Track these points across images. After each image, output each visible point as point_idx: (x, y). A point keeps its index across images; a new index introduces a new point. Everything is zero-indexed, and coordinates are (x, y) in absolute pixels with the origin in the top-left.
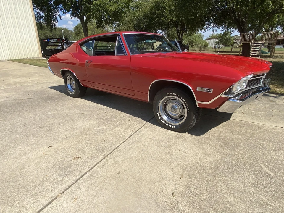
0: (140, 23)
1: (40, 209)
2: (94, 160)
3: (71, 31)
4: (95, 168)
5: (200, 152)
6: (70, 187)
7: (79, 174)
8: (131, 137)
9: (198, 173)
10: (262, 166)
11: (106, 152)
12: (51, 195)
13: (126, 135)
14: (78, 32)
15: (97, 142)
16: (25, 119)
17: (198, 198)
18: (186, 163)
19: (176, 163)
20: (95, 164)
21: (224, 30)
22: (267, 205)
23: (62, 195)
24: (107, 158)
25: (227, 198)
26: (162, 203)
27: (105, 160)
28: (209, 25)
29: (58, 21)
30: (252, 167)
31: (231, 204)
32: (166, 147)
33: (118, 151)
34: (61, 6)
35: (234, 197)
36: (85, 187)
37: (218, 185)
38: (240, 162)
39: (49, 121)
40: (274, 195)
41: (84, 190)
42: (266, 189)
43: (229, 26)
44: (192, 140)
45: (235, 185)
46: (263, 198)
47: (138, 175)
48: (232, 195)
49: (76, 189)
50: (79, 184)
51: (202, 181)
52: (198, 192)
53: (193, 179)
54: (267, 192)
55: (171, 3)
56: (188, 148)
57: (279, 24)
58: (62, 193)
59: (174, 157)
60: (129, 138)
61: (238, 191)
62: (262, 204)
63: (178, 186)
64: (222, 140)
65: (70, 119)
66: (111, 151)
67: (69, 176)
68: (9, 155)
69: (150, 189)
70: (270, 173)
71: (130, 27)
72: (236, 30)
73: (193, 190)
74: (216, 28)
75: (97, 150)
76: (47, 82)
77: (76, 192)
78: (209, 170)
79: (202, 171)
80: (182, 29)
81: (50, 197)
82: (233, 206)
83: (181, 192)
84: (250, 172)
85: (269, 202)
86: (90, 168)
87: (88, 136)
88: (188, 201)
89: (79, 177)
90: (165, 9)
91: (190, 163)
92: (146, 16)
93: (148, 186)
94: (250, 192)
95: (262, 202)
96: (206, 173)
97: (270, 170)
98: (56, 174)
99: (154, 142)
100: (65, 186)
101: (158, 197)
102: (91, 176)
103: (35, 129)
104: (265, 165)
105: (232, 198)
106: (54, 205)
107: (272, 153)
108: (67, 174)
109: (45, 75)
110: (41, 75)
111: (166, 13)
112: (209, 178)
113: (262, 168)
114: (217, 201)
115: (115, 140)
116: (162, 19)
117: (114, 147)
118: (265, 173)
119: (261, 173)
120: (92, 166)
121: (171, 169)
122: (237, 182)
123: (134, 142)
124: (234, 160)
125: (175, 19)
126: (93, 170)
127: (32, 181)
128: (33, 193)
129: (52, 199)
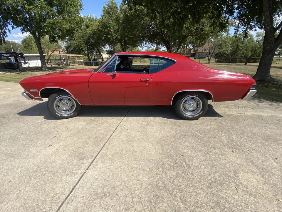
0: (89, 39)
1: (78, 180)
2: (98, 147)
3: (19, 44)
4: (102, 151)
5: (163, 131)
6: (90, 165)
7: (92, 156)
8: (117, 129)
9: (165, 142)
10: (196, 133)
11: (104, 141)
12: (81, 172)
13: (113, 128)
14: (27, 45)
15: (94, 136)
16: (18, 128)
17: (169, 154)
18: (157, 138)
19: (151, 139)
20: (100, 149)
21: (156, 47)
22: (202, 150)
23: (88, 170)
24: (107, 144)
25: (183, 151)
26: (152, 160)
27: (106, 145)
28: (146, 43)
29: (7, 35)
30: (192, 134)
31: (186, 153)
32: (142, 132)
33: (112, 139)
34: (10, 21)
35: (187, 150)
36: (101, 162)
37: (177, 146)
38: (185, 133)
39: (43, 128)
40: (204, 145)
41: (102, 164)
42: (200, 143)
43: (159, 44)
44: (156, 125)
45: (186, 144)
46: (200, 147)
47: (132, 149)
48: (185, 149)
49: (96, 165)
50: (96, 162)
51: (169, 146)
52: (168, 151)
53: (164, 145)
54: (201, 144)
55: (115, 24)
56: (156, 130)
57: (190, 43)
58: (87, 169)
59: (149, 136)
60: (115, 130)
61: (188, 146)
62: (200, 150)
63: (157, 150)
64: (172, 122)
65: (61, 123)
66: (107, 140)
67: (86, 159)
68: (26, 156)
69: (142, 155)
70: (201, 135)
71: (80, 41)
72: (163, 46)
73: (165, 150)
74: (151, 45)
75: (97, 140)
76: (15, 95)
77: (97, 166)
78: (171, 139)
79: (167, 140)
80: (125, 45)
81: (80, 173)
82: (187, 154)
83: (159, 153)
84: (191, 136)
85: (203, 149)
86: (98, 152)
87: (84, 133)
88: (165, 156)
89: (94, 158)
90: (111, 28)
91: (159, 138)
92: (94, 33)
93: (140, 154)
94: (193, 146)
95: (200, 149)
96: (169, 141)
97: (200, 134)
98: (76, 160)
99: (133, 130)
100: (87, 165)
101: (148, 158)
102: (101, 156)
103: (35, 135)
104: (197, 132)
105: (186, 151)
106: (86, 176)
107: (200, 125)
108: (84, 159)
109: (10, 89)
110: (5, 89)
111: (111, 32)
112: (172, 143)
113: (196, 134)
114: (179, 153)
115: (106, 133)
116: (109, 36)
117: (108, 137)
118: (198, 136)
119: (196, 136)
120: (99, 151)
121: (150, 143)
122: (186, 143)
123: (120, 132)
124: (182, 132)
125: (119, 37)
126: (101, 153)
127: (59, 167)
128: (66, 174)
129: (82, 174)
